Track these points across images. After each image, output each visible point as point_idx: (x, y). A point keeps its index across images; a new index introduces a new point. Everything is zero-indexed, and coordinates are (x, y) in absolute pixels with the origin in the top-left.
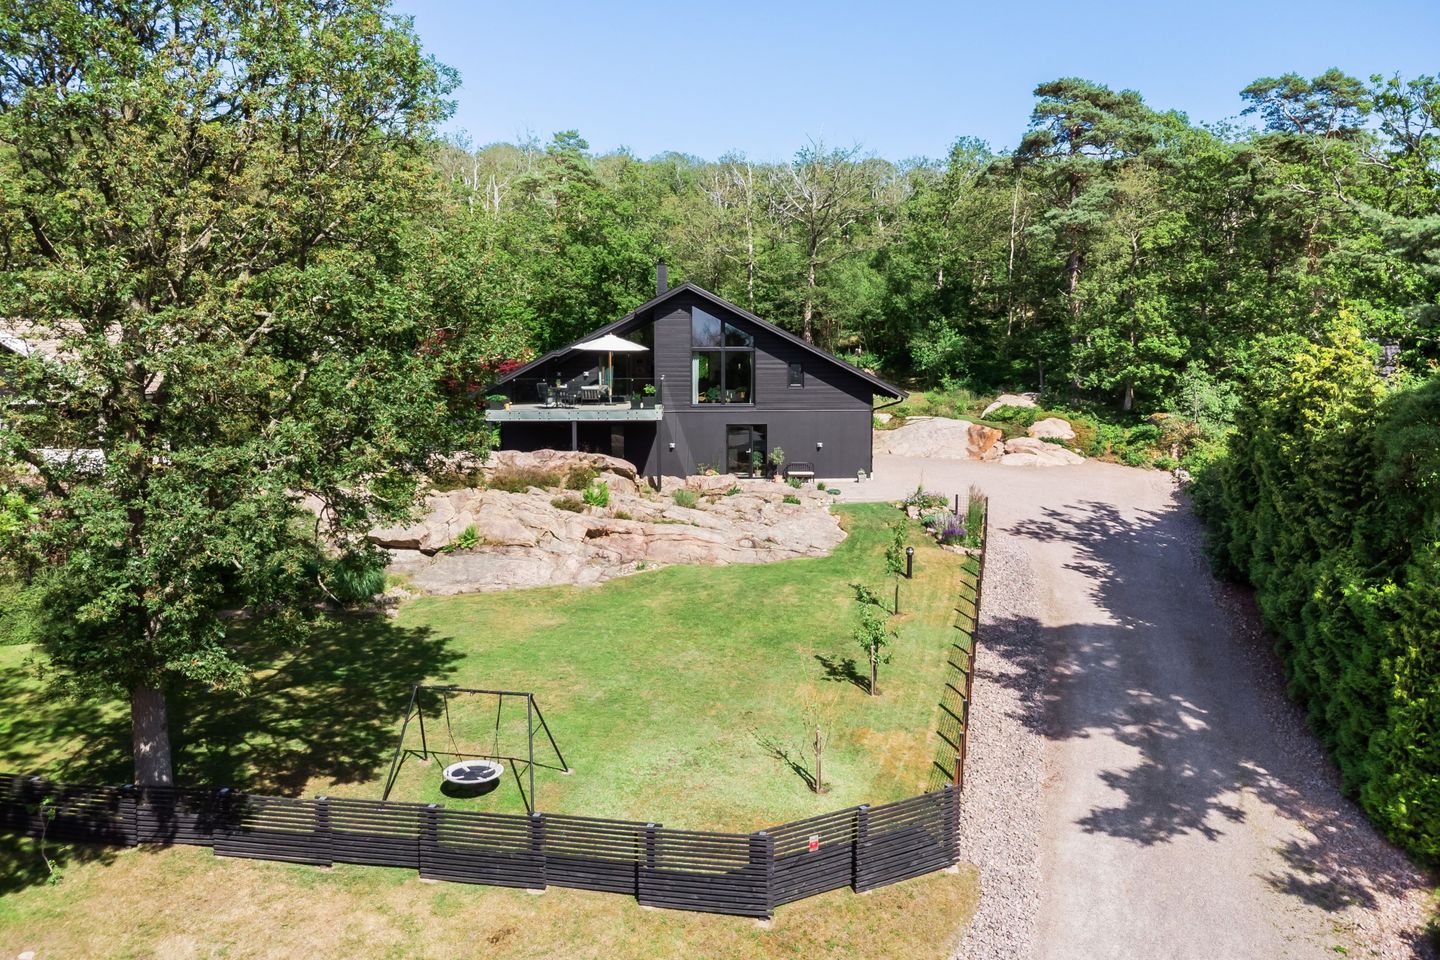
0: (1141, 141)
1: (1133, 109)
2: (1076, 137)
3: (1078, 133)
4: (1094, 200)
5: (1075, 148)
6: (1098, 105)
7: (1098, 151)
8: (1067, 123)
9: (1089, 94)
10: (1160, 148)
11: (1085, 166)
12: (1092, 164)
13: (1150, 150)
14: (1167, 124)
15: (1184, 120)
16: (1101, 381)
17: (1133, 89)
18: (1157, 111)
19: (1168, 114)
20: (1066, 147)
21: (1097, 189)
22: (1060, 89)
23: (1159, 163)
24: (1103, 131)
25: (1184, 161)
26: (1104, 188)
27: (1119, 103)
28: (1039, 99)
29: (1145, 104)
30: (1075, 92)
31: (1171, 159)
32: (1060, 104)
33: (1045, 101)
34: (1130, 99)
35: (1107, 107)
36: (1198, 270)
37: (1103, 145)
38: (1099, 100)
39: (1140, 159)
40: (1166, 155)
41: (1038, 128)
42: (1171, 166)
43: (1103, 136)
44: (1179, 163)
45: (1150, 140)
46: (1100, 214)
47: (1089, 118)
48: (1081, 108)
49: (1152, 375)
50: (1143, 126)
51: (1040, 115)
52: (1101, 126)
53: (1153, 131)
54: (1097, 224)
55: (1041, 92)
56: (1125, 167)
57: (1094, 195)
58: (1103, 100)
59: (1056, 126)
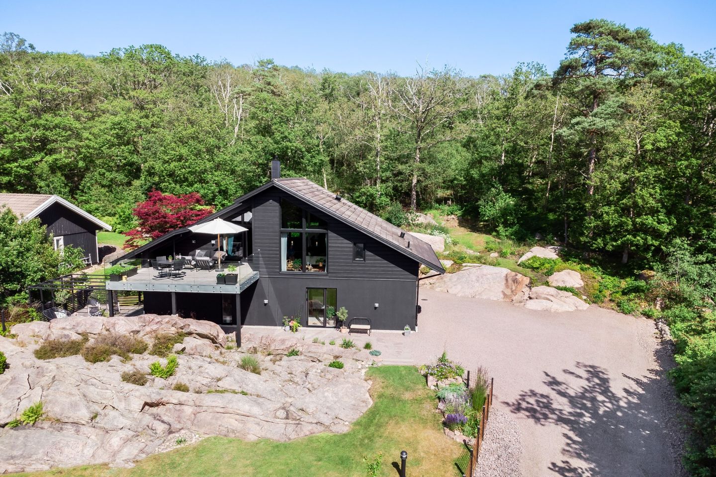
0: (648, 66)
1: (644, 42)
2: (600, 63)
3: (602, 59)
4: (609, 111)
5: (599, 71)
6: (617, 39)
7: (615, 73)
8: (593, 52)
9: (611, 31)
10: (663, 71)
11: (604, 84)
12: (610, 83)
13: (655, 73)
14: (668, 53)
15: (681, 50)
16: (605, 245)
17: (644, 28)
18: (661, 43)
19: (669, 46)
20: (592, 69)
21: (613, 101)
22: (590, 28)
23: (660, 83)
24: (619, 59)
25: (680, 81)
26: (618, 101)
27: (633, 38)
28: (574, 35)
29: (652, 38)
30: (601, 29)
31: (670, 80)
32: (589, 39)
33: (579, 36)
34: (641, 35)
35: (624, 41)
36: (687, 167)
37: (619, 68)
38: (619, 36)
39: (646, 79)
40: (667, 76)
41: (572, 56)
42: (670, 85)
43: (619, 62)
44: (676, 82)
45: (655, 65)
46: (613, 121)
47: (610, 49)
48: (605, 41)
49: (645, 244)
50: (650, 55)
51: (574, 46)
52: (618, 55)
53: (658, 58)
54: (611, 129)
55: (576, 30)
56: (635, 85)
57: (610, 107)
58: (621, 36)
59: (586, 55)
